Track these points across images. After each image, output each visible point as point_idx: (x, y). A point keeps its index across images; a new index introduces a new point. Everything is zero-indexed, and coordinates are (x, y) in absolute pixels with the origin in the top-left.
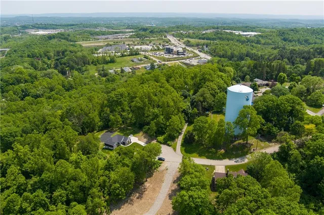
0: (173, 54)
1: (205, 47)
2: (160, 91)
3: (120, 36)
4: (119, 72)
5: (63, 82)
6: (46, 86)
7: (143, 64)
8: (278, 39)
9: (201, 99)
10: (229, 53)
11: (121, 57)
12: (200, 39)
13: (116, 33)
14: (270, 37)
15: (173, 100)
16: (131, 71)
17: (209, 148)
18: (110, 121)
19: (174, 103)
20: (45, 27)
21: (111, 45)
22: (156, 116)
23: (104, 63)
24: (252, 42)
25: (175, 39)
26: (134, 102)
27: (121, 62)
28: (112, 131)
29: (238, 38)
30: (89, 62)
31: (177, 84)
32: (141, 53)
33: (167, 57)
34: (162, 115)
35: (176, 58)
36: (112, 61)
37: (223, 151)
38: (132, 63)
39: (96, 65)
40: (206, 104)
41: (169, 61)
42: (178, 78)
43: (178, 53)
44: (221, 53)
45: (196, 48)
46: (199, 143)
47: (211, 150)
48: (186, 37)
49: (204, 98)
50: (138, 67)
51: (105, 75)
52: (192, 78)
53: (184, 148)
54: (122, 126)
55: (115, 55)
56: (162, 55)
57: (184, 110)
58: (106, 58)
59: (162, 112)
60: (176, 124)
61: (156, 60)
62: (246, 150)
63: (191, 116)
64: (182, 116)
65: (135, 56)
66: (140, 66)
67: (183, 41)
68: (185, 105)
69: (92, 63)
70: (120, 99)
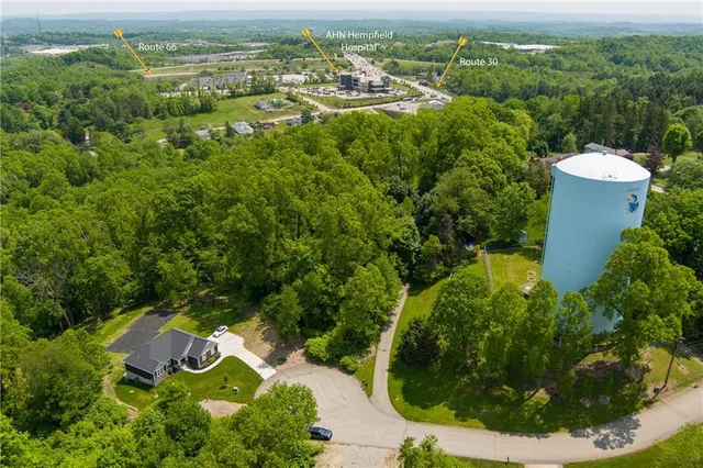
0: (358, 91)
1: (434, 74)
2: (317, 181)
3: (236, 55)
4: (222, 135)
5: (69, 162)
6: (21, 171)
7: (283, 113)
8: (601, 59)
9: (454, 204)
10: (497, 87)
11: (229, 97)
12: (420, 59)
13: (227, 50)
14: (583, 55)
15: (360, 210)
16: (251, 131)
17: (492, 383)
18: (159, 277)
19: (363, 219)
20: (65, 40)
21: (210, 74)
22: (303, 267)
23: (186, 114)
24: (544, 64)
25: (363, 59)
26: (230, 218)
27: (228, 111)
28: (165, 312)
29: (508, 56)
30: (146, 111)
31: (372, 158)
32: (281, 88)
33: (344, 97)
34: (324, 261)
35: (365, 99)
36: (206, 108)
37: (542, 396)
38: (255, 112)
39: (163, 118)
40: (469, 219)
41: (349, 107)
42: (372, 141)
43: (371, 88)
44: (477, 86)
45: (414, 78)
46: (455, 364)
47: (497, 393)
48: (389, 55)
49: (463, 202)
50: (270, 121)
51: (185, 143)
52: (418, 141)
53: (399, 383)
54: (202, 293)
55: (214, 94)
56: (332, 94)
57: (396, 241)
58: (191, 100)
59: (324, 253)
60: (371, 295)
61: (316, 104)
62: (627, 391)
63: (420, 262)
64: (389, 262)
65: (263, 96)
66: (275, 121)
67: (382, 64)
68: (399, 224)
69: (155, 114)
70: (192, 206)
